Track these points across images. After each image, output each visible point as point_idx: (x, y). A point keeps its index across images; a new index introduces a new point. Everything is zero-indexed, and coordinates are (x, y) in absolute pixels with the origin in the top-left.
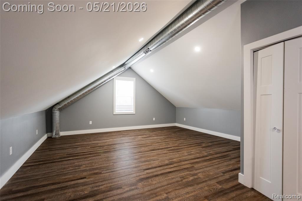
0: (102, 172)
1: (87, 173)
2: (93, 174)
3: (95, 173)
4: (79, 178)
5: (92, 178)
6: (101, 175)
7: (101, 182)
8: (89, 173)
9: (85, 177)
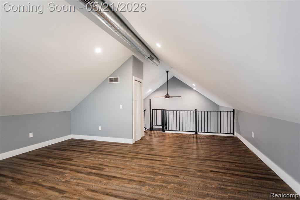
0: (195, 171)
1: (209, 175)
2: (204, 172)
3: (202, 172)
4: (216, 173)
5: (205, 169)
6: (196, 169)
7: (198, 164)
8: (207, 175)
9: (211, 172)
